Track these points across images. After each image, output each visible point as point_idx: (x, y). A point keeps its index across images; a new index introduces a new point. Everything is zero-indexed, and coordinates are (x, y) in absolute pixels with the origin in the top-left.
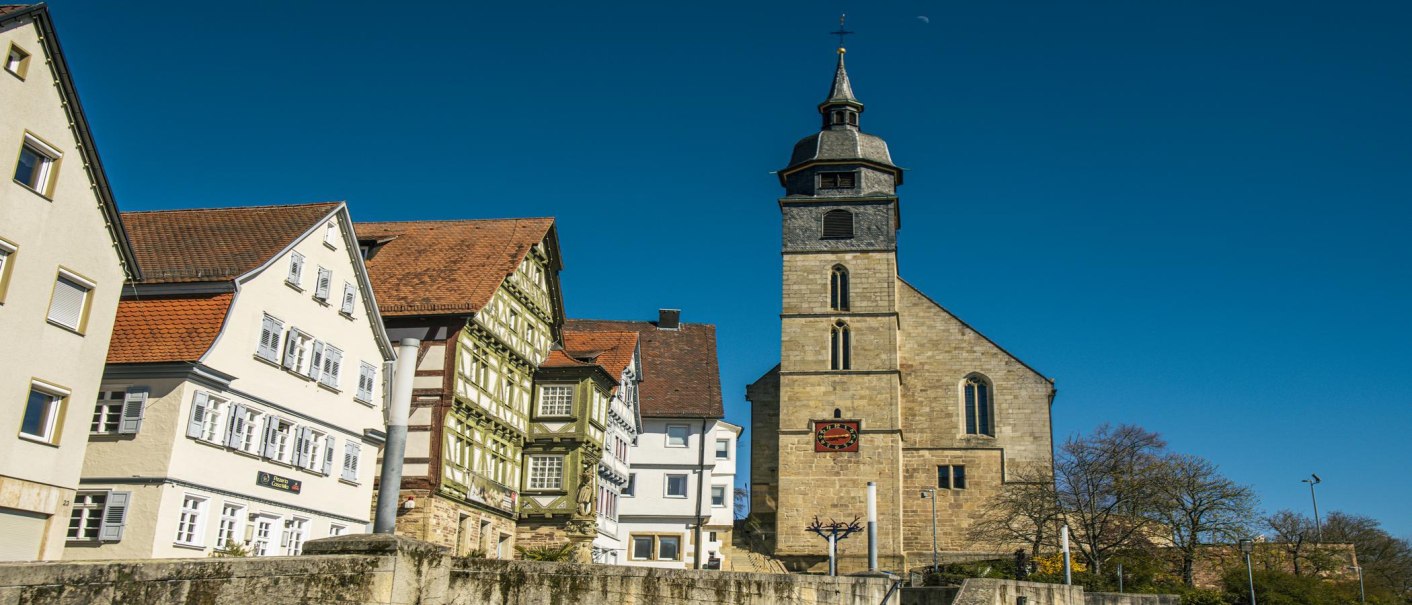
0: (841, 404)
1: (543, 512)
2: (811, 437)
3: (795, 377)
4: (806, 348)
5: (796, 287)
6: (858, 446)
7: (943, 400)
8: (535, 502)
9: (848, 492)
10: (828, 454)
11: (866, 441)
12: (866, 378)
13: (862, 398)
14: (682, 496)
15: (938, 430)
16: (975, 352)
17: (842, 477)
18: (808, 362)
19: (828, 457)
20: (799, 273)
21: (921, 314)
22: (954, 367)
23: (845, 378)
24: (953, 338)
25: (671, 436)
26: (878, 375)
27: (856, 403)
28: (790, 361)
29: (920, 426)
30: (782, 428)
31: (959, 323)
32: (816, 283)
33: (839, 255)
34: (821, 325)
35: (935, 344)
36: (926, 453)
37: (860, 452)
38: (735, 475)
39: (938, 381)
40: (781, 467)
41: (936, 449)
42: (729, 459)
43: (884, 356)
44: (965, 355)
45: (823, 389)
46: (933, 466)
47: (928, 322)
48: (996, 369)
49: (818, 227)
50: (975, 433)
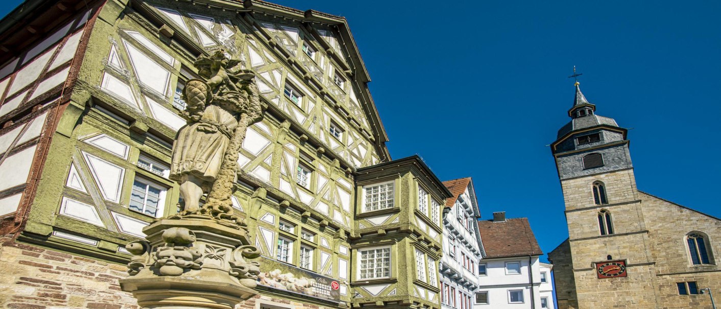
0: (610, 252)
1: (374, 300)
2: (595, 271)
3: (579, 242)
4: (584, 226)
5: (572, 196)
6: (626, 274)
7: (674, 248)
8: (366, 291)
9: (624, 299)
10: (607, 280)
11: (632, 270)
12: (626, 237)
13: (624, 248)
14: (521, 302)
15: (674, 264)
16: (692, 220)
17: (618, 291)
18: (586, 233)
19: (607, 281)
20: (573, 189)
21: (651, 205)
22: (678, 230)
23: (612, 238)
24: (674, 214)
25: (508, 269)
26: (634, 235)
27: (621, 251)
28: (574, 233)
29: (660, 263)
30: (575, 267)
31: (677, 207)
32: (584, 192)
33: (596, 176)
34: (591, 213)
35: (663, 219)
36: (668, 277)
37: (629, 276)
38: (552, 291)
39: (668, 238)
40: (577, 288)
41: (674, 274)
42: (547, 283)
43: (636, 224)
44: (685, 222)
45: (598, 246)
46: (674, 283)
47: (656, 209)
48: (708, 227)
49: (581, 165)
50: (699, 263)
